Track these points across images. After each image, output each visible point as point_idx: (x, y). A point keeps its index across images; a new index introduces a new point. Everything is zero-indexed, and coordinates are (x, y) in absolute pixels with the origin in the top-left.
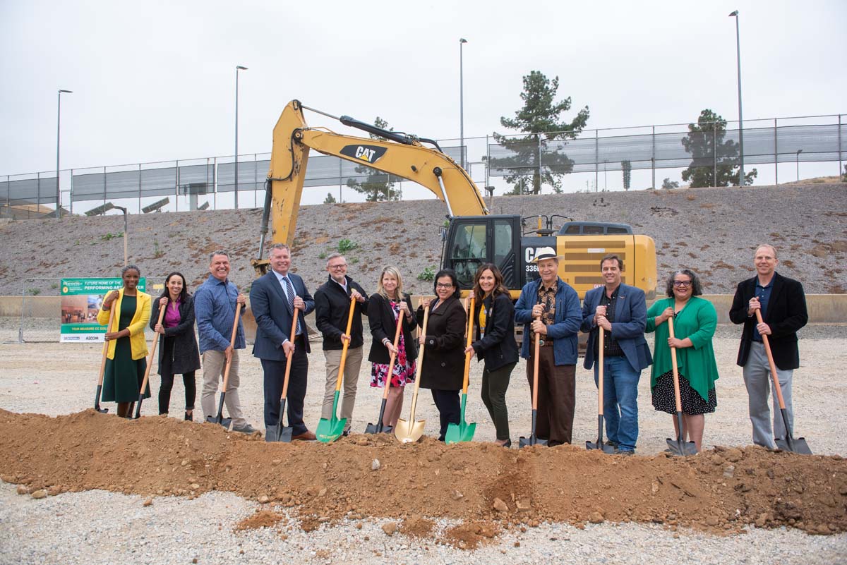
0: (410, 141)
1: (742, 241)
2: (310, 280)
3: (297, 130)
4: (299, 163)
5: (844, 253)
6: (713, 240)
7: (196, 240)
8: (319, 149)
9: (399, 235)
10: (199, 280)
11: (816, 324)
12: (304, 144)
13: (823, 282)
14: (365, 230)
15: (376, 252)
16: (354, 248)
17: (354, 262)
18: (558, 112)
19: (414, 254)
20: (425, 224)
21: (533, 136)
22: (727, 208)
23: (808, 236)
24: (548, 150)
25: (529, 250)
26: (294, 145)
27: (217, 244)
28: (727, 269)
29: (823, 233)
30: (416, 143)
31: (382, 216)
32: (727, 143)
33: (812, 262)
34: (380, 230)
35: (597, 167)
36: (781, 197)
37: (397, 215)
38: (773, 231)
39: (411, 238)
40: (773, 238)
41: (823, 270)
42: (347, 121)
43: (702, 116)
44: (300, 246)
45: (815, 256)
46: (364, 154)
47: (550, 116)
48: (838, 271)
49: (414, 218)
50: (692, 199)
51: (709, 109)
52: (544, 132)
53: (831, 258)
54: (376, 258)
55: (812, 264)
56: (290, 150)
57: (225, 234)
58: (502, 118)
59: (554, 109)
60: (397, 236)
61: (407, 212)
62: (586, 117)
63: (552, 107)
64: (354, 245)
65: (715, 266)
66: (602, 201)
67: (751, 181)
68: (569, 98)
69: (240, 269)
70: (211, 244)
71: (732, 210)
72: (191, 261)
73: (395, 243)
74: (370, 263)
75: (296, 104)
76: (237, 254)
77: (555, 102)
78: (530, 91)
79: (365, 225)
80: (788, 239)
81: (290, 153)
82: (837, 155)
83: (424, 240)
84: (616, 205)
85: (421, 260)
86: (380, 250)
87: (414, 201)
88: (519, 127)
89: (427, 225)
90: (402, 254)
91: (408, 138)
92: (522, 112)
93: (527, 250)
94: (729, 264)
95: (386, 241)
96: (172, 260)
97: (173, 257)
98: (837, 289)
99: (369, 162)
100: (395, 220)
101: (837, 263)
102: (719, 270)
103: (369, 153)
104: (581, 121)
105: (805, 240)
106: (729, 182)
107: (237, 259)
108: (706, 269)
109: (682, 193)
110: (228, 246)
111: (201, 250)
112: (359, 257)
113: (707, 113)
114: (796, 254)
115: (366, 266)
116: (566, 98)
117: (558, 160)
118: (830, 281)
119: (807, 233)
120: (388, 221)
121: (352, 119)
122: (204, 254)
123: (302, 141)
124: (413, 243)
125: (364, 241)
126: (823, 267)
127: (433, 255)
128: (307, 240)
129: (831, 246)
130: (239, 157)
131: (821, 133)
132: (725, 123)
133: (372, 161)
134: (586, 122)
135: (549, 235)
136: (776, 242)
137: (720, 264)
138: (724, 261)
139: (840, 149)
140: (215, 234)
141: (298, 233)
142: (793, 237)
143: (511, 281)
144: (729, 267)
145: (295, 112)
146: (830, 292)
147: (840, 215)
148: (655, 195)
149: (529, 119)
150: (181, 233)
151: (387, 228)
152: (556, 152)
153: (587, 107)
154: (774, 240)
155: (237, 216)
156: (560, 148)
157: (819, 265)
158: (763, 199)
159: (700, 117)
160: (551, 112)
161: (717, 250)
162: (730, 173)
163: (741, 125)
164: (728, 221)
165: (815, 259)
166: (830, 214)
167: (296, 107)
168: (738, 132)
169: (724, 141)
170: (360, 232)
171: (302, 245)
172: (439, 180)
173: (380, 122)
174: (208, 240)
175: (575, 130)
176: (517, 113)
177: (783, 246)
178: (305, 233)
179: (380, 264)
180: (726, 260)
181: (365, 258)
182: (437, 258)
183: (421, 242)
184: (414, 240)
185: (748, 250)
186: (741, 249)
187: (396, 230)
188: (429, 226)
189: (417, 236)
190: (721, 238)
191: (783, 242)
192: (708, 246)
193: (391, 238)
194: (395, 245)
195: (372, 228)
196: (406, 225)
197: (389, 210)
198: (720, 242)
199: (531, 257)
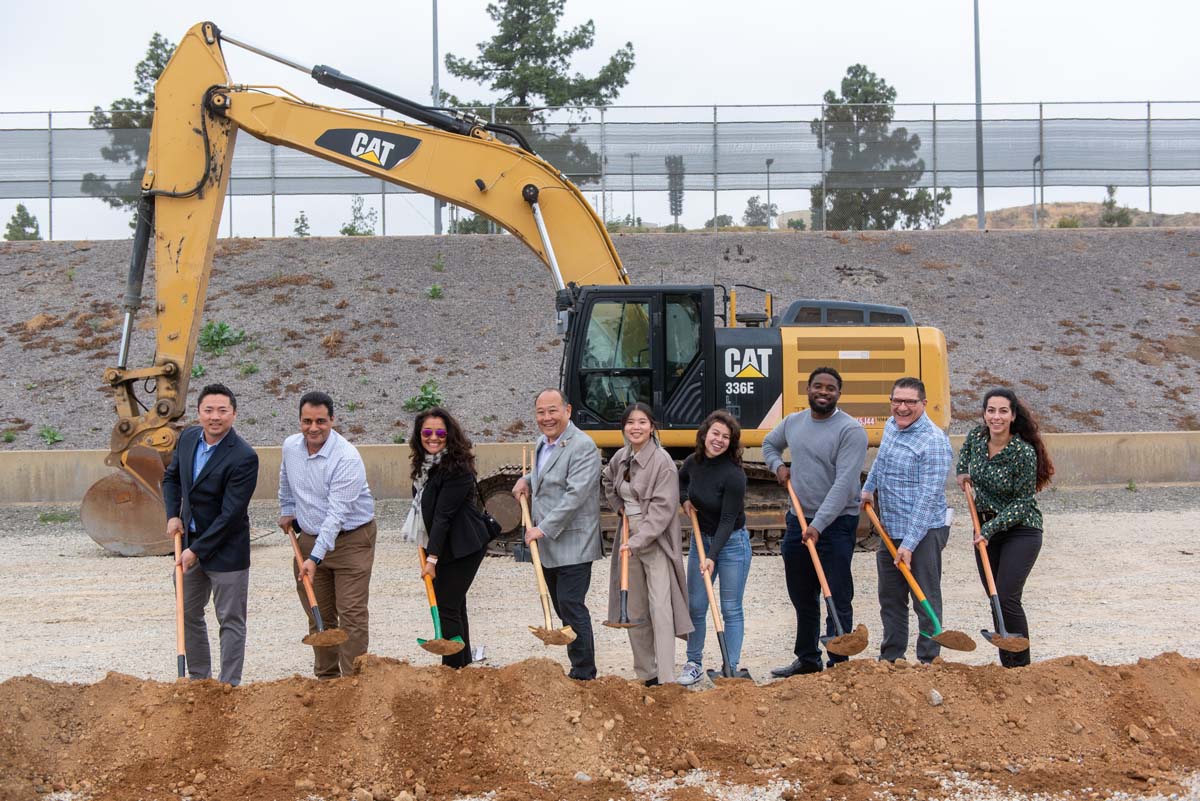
0: (466, 127)
1: (1014, 335)
3: (215, 89)
4: (219, 160)
5: (1187, 357)
6: (963, 332)
8: (267, 134)
9: (334, 312)
11: (1161, 485)
12: (230, 120)
13: (1166, 411)
14: (250, 301)
15: (292, 351)
16: (237, 342)
17: (246, 373)
18: (567, 52)
19: (380, 355)
20: (384, 290)
21: (516, 100)
22: (972, 271)
23: (1123, 326)
24: (548, 130)
25: (731, 353)
26: (207, 119)
29: (1147, 321)
30: (481, 134)
32: (894, 132)
33: (1140, 374)
34: (287, 304)
35: (715, 181)
36: (1062, 253)
37: (316, 269)
38: (1062, 316)
39: (363, 321)
40: (1065, 329)
41: (1161, 388)
42: (326, 77)
43: (849, 77)
44: (104, 335)
45: (1143, 362)
46: (370, 148)
47: (552, 59)
48: (1186, 390)
49: (358, 277)
50: (906, 253)
51: (862, 64)
52: (540, 92)
53: (1169, 367)
54: (297, 362)
55: (1141, 378)
56: (198, 131)
58: (449, 56)
59: (560, 45)
60: (329, 316)
61: (335, 262)
62: (627, 66)
63: (556, 41)
64: (237, 334)
65: (978, 380)
66: (740, 251)
67: (940, 211)
68: (591, 22)
71: (981, 274)
73: (330, 332)
74: (286, 375)
75: (209, 32)
77: (563, 29)
78: (509, 3)
79: (250, 290)
80: (1091, 331)
81: (200, 139)
82: (1143, 175)
83: (393, 325)
84: (768, 261)
85: (399, 366)
86: (300, 346)
88: (486, 77)
89: (391, 292)
90: (353, 356)
91: (461, 121)
92: (491, 47)
93: (728, 353)
94: (1001, 377)
95: (308, 327)
98: (1189, 423)
99: (380, 166)
100: (315, 281)
101: (1180, 375)
103: (382, 148)
104: (616, 73)
105: (1120, 334)
106: (899, 212)
109: (884, 240)
112: (256, 361)
113: (857, 71)
114: (1110, 359)
115: (276, 383)
116: (584, 23)
117: (570, 154)
118: (1177, 408)
119: (1120, 322)
121: (338, 73)
123: (227, 112)
124: (372, 332)
125: (257, 327)
126: (1159, 383)
127: (423, 357)
128: (114, 323)
129: (1163, 345)
131: (1117, 134)
132: (892, 93)
133: (390, 164)
134: (626, 75)
135: (761, 324)
136: (1072, 337)
137: (986, 378)
138: (991, 372)
139: (1149, 165)
141: (88, 305)
142: (1098, 329)
143: (700, 412)
145: (208, 47)
146: (1180, 427)
147: (1168, 289)
148: (836, 242)
149: (508, 64)
151: (302, 297)
152: (566, 139)
153: (629, 45)
154: (1068, 333)
156: (573, 127)
157: (1151, 380)
158: (1031, 256)
159: (845, 79)
160: (553, 51)
161: (974, 351)
162: (903, 194)
163: (979, 112)
164: (979, 297)
165: (1143, 369)
166: (1150, 287)
167: (211, 39)
168: (974, 126)
169: (891, 128)
170: (240, 307)
172: (534, 211)
173: (163, 45)
175: (603, 91)
176: (480, 46)
177: (1085, 345)
178: (106, 305)
179: (309, 378)
180: (994, 369)
181: (271, 363)
182: (433, 365)
183: (386, 329)
184: (371, 325)
185: (1028, 351)
186: (1014, 349)
187: (324, 302)
188: (394, 294)
189: (375, 318)
190: (975, 329)
191: (1084, 337)
192: (957, 344)
193: (317, 320)
194: (329, 335)
195: (266, 296)
196: (345, 292)
197: (293, 257)
198: (976, 336)
199: (735, 366)
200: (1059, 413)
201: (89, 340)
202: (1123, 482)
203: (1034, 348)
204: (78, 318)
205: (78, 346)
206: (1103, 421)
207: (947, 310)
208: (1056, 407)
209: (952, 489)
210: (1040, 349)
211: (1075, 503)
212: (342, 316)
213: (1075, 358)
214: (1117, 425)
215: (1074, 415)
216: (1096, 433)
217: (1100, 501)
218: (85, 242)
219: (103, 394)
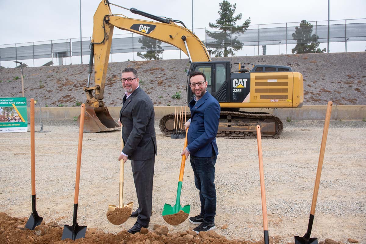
0: (168, 21)
1: (333, 79)
2: (118, 99)
6: (319, 78)
7: (61, 79)
9: (162, 76)
10: (61, 99)
14: (145, 74)
15: (151, 85)
19: (170, 85)
20: (175, 71)
27: (71, 81)
28: (327, 93)
30: (172, 23)
31: (154, 67)
34: (153, 74)
37: (161, 66)
38: (348, 74)
39: (168, 78)
44: (113, 82)
46: (144, 29)
49: (170, 68)
54: (151, 87)
57: (75, 76)
61: (166, 65)
65: (321, 91)
69: (82, 94)
70: (68, 81)
71: (326, 64)
72: (58, 90)
74: (148, 90)
76: (81, 86)
79: (145, 71)
80: (356, 78)
83: (175, 78)
84: (269, 62)
85: (174, 88)
86: (153, 84)
87: (169, 60)
90: (164, 86)
93: (234, 81)
94: (328, 90)
95: (156, 79)
96: (48, 89)
97: (49, 88)
99: (147, 34)
100: (160, 69)
102: (324, 93)
103: (146, 28)
107: (81, 89)
108: (317, 93)
110: (77, 82)
111: (63, 84)
112: (142, 87)
114: (361, 85)
120: (156, 69)
122: (64, 86)
124: (169, 80)
125: (145, 80)
127: (180, 86)
128: (116, 79)
130: (82, 38)
137: (324, 90)
138: (325, 89)
140: (70, 76)
141: (112, 75)
143: (225, 98)
144: (329, 92)
148: (288, 56)
150: (53, 76)
151: (156, 73)
154: (349, 78)
155: (82, 67)
161: (321, 83)
163: (329, 23)
170: (143, 75)
171: (114, 82)
172: (185, 43)
174: (67, 79)
177: (354, 81)
178: (115, 75)
179: (153, 91)
180: (326, 88)
181: (146, 87)
182: (181, 88)
183: (173, 79)
184: (170, 78)
185: (337, 83)
186: (333, 82)
187: (161, 74)
188: (177, 72)
189: (171, 77)
190: (322, 77)
191: (354, 79)
192: (316, 81)
193: (158, 78)
194: (160, 81)
195: (149, 73)
196: (165, 71)
197: (157, 64)
198: (322, 79)
199: (236, 84)
200: (344, 100)
201: (109, 83)
202: (361, 119)
203: (339, 82)
204: (108, 79)
205: (107, 84)
206: (357, 102)
207: (315, 73)
208: (343, 98)
209: (311, 120)
210: (340, 82)
211: (346, 124)
212: (164, 77)
213: (350, 85)
214: (361, 103)
215: (349, 100)
216: (354, 105)
217: (354, 124)
218: (116, 62)
219: (109, 95)
